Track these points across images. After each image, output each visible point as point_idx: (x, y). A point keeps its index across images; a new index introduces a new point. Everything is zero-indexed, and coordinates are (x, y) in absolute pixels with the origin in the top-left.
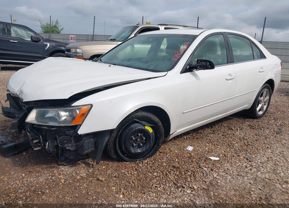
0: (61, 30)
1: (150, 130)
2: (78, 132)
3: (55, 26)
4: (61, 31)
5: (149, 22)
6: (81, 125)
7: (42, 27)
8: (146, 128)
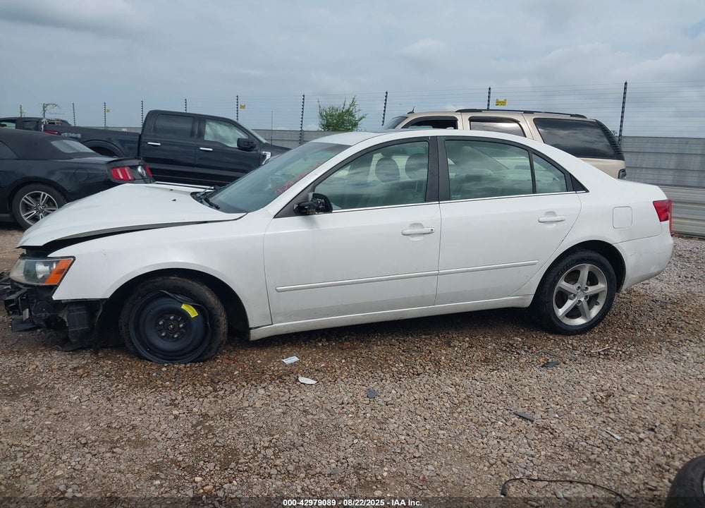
0: (360, 120)
1: (192, 312)
2: (53, 297)
3: (349, 112)
4: (359, 122)
5: (503, 100)
6: (57, 286)
7: (321, 114)
8: (184, 307)
